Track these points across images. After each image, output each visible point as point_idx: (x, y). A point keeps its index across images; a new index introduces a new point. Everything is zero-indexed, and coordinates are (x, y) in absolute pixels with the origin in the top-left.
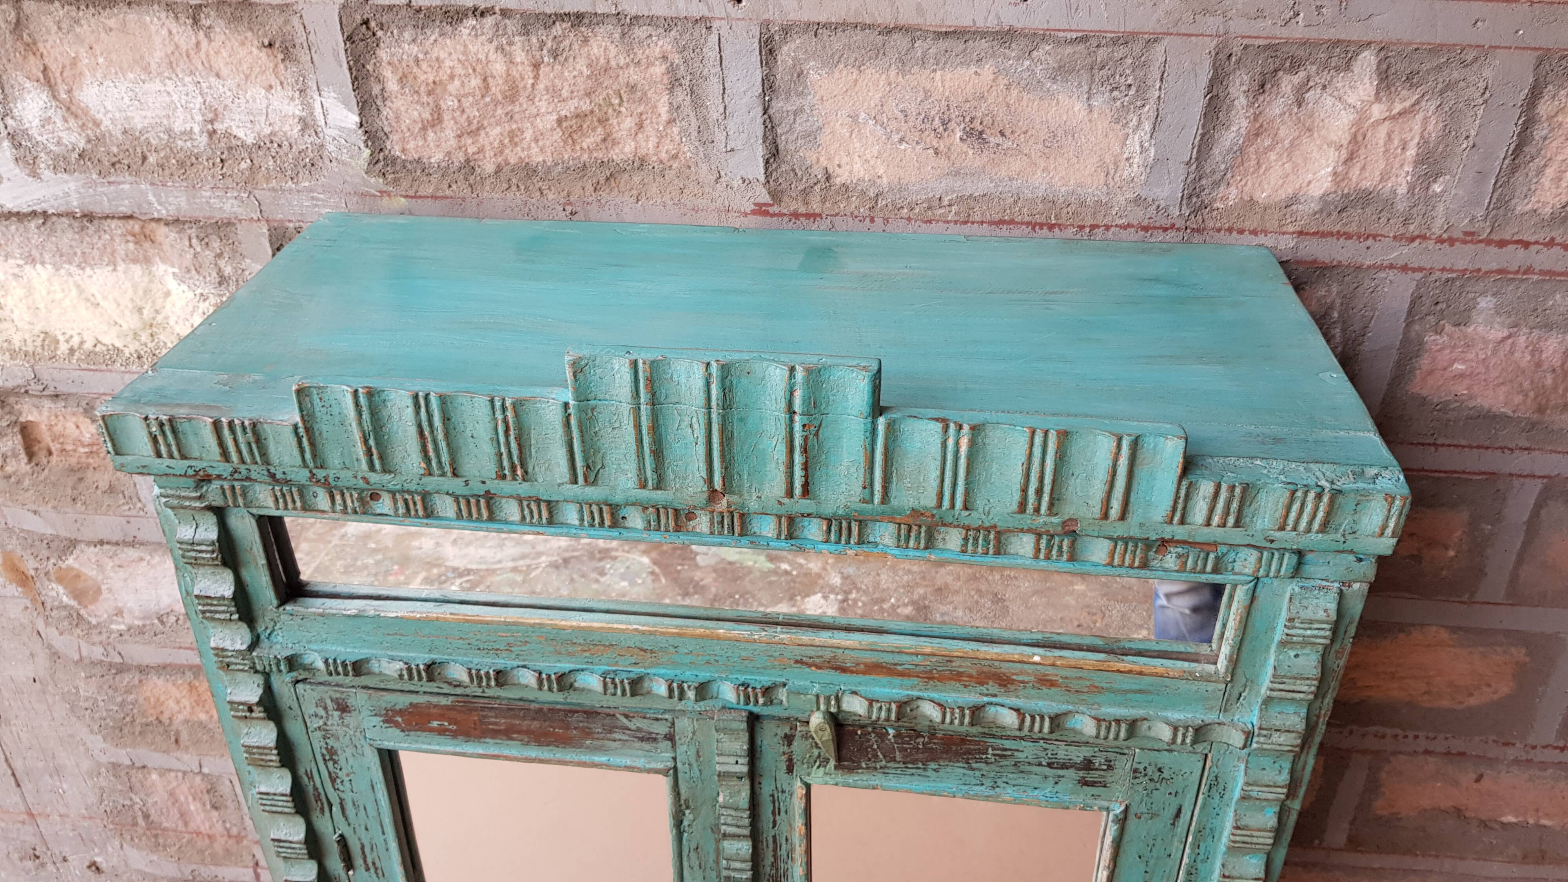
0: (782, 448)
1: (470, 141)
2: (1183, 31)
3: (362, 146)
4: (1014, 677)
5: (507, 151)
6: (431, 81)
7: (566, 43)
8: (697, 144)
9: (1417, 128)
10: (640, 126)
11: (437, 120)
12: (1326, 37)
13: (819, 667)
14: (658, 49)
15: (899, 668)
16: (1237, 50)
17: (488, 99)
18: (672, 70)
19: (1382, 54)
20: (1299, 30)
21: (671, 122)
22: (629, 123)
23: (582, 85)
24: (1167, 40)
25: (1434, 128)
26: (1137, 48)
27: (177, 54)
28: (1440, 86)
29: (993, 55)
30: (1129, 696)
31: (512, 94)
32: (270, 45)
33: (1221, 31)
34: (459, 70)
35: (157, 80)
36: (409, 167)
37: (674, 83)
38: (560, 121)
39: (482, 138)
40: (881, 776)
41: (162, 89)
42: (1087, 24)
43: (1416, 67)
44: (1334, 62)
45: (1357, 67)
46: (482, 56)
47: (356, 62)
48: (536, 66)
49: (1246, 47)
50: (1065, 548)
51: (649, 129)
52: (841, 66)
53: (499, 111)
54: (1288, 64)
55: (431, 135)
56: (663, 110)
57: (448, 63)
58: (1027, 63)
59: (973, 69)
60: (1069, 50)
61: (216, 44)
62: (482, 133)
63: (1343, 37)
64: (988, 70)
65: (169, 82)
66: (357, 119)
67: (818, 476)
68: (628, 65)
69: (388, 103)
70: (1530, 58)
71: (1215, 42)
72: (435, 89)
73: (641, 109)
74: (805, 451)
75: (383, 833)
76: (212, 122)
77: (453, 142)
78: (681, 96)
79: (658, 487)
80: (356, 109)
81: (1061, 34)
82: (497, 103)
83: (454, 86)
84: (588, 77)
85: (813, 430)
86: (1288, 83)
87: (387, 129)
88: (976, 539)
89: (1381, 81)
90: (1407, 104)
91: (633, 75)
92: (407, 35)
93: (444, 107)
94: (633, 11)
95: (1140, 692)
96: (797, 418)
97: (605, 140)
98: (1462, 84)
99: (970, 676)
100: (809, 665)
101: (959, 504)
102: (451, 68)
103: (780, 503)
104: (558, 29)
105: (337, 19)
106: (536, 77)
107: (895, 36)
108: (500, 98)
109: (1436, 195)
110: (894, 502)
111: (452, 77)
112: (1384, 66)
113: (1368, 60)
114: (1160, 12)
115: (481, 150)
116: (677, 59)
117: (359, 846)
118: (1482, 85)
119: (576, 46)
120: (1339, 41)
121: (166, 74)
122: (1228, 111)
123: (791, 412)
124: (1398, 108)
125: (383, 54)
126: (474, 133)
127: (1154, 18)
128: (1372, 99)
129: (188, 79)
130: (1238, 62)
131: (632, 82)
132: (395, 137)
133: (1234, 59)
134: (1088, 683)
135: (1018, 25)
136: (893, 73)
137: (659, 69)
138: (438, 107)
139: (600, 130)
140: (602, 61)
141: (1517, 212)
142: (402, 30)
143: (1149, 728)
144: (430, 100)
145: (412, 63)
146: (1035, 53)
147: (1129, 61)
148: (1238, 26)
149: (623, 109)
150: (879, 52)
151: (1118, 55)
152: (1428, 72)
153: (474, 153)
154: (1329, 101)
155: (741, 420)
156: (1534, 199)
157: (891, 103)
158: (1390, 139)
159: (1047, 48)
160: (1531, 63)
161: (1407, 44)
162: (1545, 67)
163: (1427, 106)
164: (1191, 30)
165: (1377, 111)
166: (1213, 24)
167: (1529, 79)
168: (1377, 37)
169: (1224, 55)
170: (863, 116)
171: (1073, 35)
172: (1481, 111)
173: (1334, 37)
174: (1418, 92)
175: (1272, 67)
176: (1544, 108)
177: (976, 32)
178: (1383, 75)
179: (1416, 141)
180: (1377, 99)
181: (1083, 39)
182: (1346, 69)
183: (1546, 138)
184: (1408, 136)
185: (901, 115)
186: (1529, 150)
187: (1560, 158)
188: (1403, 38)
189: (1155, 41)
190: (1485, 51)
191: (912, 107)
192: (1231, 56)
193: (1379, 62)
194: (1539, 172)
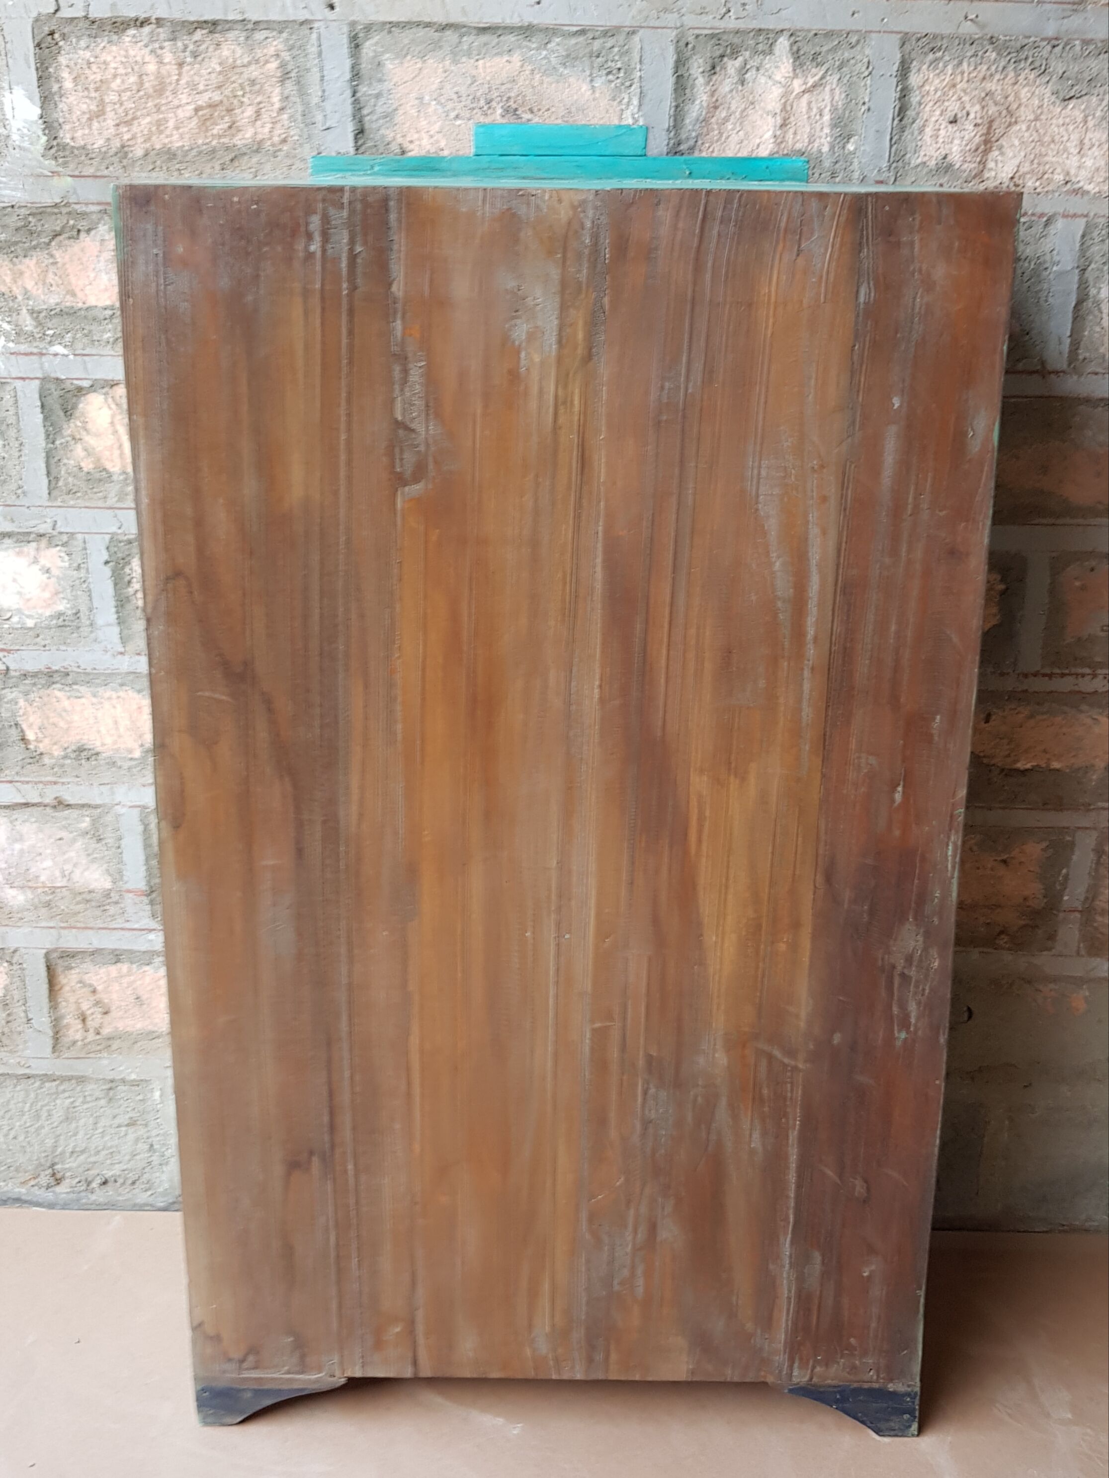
1: (125, 129)
2: (651, 25)
3: (40, 134)
5: (154, 138)
6: (98, 79)
7: (203, 47)
8: (302, 125)
9: (827, 97)
10: (258, 114)
11: (99, 113)
12: (751, 27)
14: (273, 48)
16: (690, 38)
17: (142, 93)
18: (282, 65)
19: (792, 39)
20: (731, 23)
21: (282, 109)
22: (250, 112)
23: (215, 79)
24: (642, 31)
25: (839, 97)
26: (621, 38)
28: (837, 63)
29: (520, 47)
31: (160, 91)
33: (678, 25)
34: (121, 71)
36: (76, 152)
37: (285, 77)
38: (197, 110)
39: (135, 127)
42: (586, 21)
43: (818, 49)
44: (760, 47)
45: (776, 50)
46: (138, 58)
47: (42, 64)
48: (180, 65)
49: (697, 36)
51: (265, 117)
52: (409, 57)
53: (150, 104)
54: (729, 51)
55: (95, 124)
56: (276, 99)
57: (113, 65)
58: (544, 53)
59: (506, 58)
60: (573, 41)
62: (136, 122)
63: (763, 26)
64: (516, 59)
66: (38, 111)
68: (249, 63)
69: (64, 99)
70: (896, 39)
71: (674, 33)
72: (102, 86)
73: (259, 99)
77: (112, 131)
78: (289, 86)
80: (38, 103)
81: (566, 28)
82: (148, 96)
83: (116, 84)
84: (220, 73)
86: (732, 66)
87: (61, 120)
89: (795, 60)
90: (817, 78)
91: (254, 72)
92: (83, 43)
93: (107, 101)
94: (255, 18)
97: (230, 127)
98: (852, 62)
102: (116, 68)
104: (198, 35)
105: (30, 29)
106: (180, 74)
107: (447, 32)
108: (151, 91)
109: (850, 153)
111: (115, 76)
112: (795, 48)
113: (783, 43)
114: (634, 11)
115: (133, 137)
116: (286, 56)
118: (866, 60)
119: (211, 49)
120: (760, 30)
122: (692, 89)
124: (811, 81)
125: (63, 60)
126: (129, 122)
127: (630, 15)
128: (791, 75)
130: (694, 48)
131: (253, 77)
132: (66, 127)
133: (690, 46)
135: (535, 22)
136: (447, 63)
137: (273, 65)
138: (102, 100)
139: (227, 119)
140: (231, 60)
141: (912, 165)
142: (79, 38)
144: (97, 95)
145: (85, 66)
146: (549, 46)
147: (616, 50)
148: (690, 20)
149: (245, 100)
150: (436, 46)
151: (609, 45)
152: (826, 53)
153: (129, 140)
154: (763, 80)
156: (922, 153)
157: (448, 86)
158: (810, 108)
159: (558, 40)
160: (898, 43)
161: (809, 31)
162: (907, 47)
163: (833, 79)
164: (657, 24)
165: (797, 85)
166: (671, 19)
167: (899, 56)
168: (787, 26)
169: (682, 43)
170: (427, 98)
171: (575, 29)
172: (869, 82)
173: (758, 27)
174: (824, 68)
175: (718, 53)
176: (914, 79)
177: (505, 28)
178: (797, 55)
179: (828, 108)
180: (796, 76)
181: (583, 32)
182: (771, 52)
183: (920, 104)
184: (822, 105)
185: (455, 97)
186: (911, 113)
187: (934, 119)
188: (806, 27)
189: (634, 32)
190: (864, 36)
191: (463, 90)
192: (687, 44)
193: (791, 45)
194: (921, 131)
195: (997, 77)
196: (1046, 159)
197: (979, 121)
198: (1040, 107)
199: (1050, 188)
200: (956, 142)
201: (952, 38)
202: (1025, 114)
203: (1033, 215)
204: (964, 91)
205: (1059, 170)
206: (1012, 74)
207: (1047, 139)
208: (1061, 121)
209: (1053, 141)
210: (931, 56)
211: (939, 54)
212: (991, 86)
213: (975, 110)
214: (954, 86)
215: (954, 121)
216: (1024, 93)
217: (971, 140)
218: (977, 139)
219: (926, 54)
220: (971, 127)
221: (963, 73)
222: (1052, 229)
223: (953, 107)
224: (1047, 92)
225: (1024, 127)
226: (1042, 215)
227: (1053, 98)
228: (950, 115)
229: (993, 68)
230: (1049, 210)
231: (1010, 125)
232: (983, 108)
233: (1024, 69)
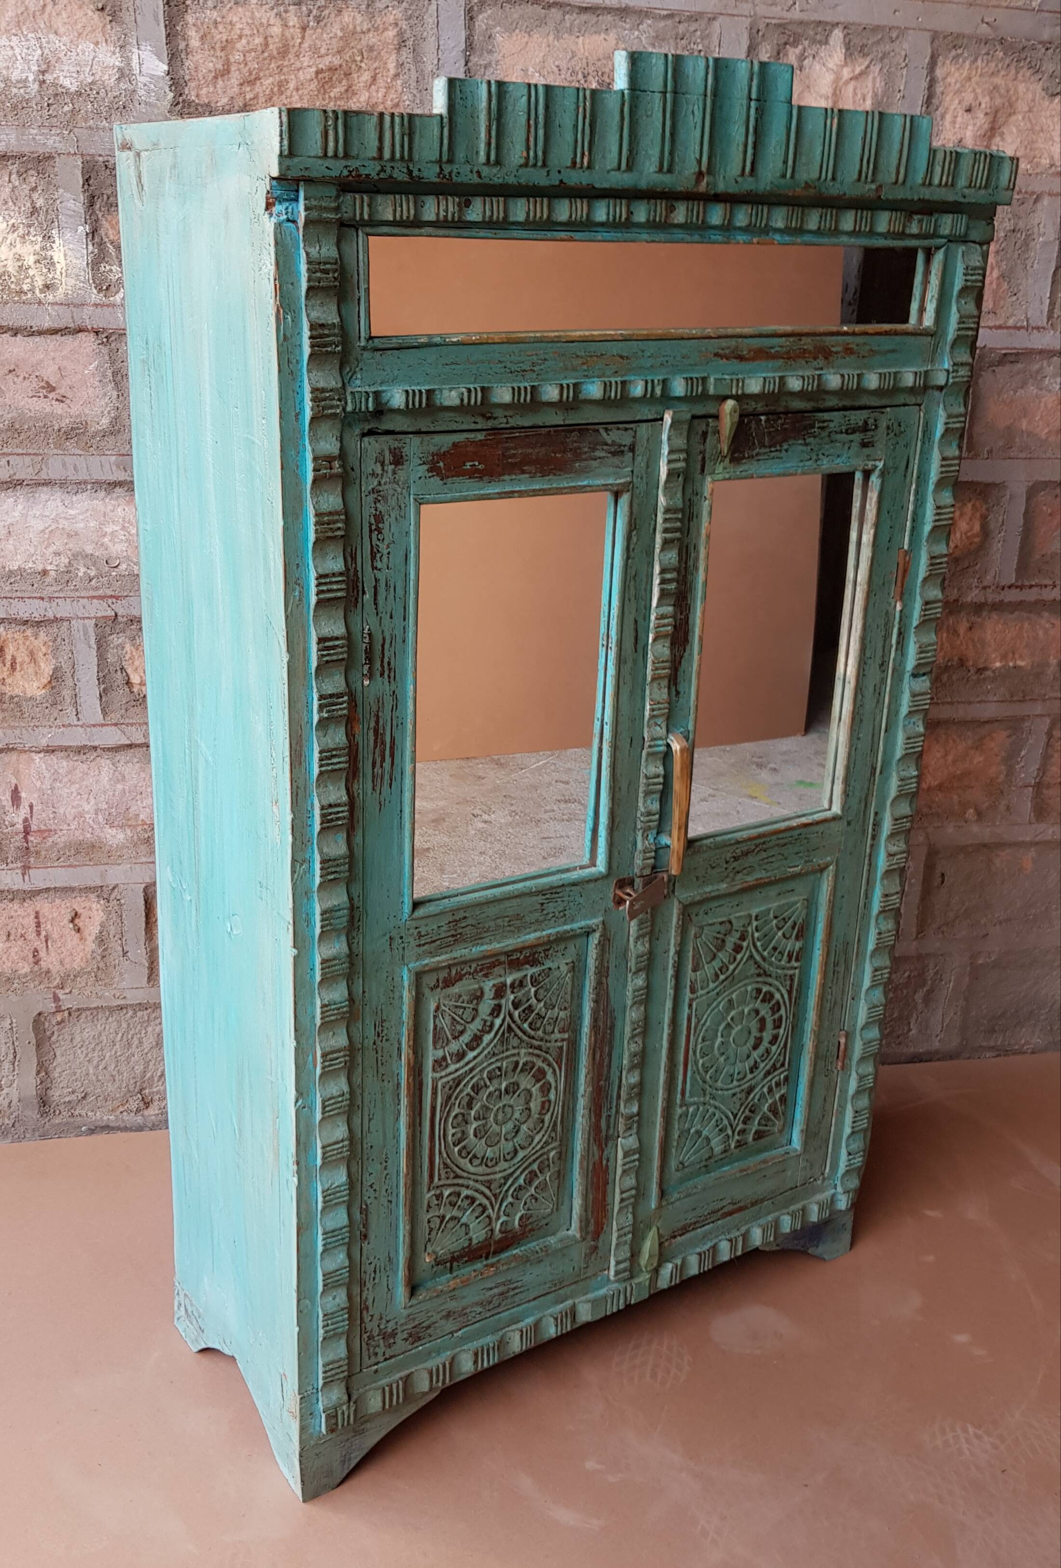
1: (248, 89)
2: (730, 12)
3: (167, 90)
5: (275, 98)
6: (224, 39)
7: (326, 12)
8: (415, 92)
9: (870, 85)
10: (374, 78)
11: (224, 72)
12: (813, 19)
13: (729, 359)
14: (392, 17)
16: (762, 26)
17: (266, 54)
18: (400, 33)
19: (846, 31)
20: (796, 14)
21: (397, 75)
22: (366, 76)
23: (335, 45)
24: (722, 18)
25: (880, 84)
26: (703, 23)
27: (25, 14)
28: (880, 55)
29: (615, 27)
31: (284, 52)
32: (103, 9)
33: (753, 13)
34: (247, 31)
35: (4, 37)
36: (200, 110)
37: (402, 44)
38: (317, 73)
39: (258, 88)
40: (755, 463)
41: (8, 44)
42: (674, 6)
43: (865, 41)
44: (818, 37)
45: (832, 41)
46: (264, 21)
47: (170, 21)
48: (304, 29)
49: (768, 25)
51: (381, 82)
52: (517, 31)
53: (273, 65)
54: (791, 39)
55: (220, 82)
56: (392, 66)
57: (239, 26)
58: (636, 33)
59: (603, 36)
60: (662, 24)
61: (59, 7)
62: (258, 83)
63: (822, 19)
64: (612, 36)
65: (14, 38)
66: (166, 68)
68: (369, 30)
69: (190, 57)
70: (928, 35)
71: (749, 21)
72: (227, 46)
73: (376, 65)
76: (43, 73)
77: (236, 89)
78: (405, 54)
80: (166, 60)
81: (657, 11)
82: (272, 57)
83: (241, 44)
84: (341, 38)
86: (792, 52)
87: (187, 78)
89: (847, 49)
90: (863, 67)
91: (372, 39)
93: (232, 60)
96: (753, 104)
97: (347, 91)
98: (893, 53)
100: (722, 357)
102: (242, 29)
106: (303, 38)
107: (553, 10)
108: (275, 52)
111: (240, 37)
112: (848, 40)
113: (837, 35)
115: (256, 97)
116: (404, 25)
118: (903, 53)
119: (333, 15)
120: (821, 22)
121: (14, 31)
124: (858, 70)
125: (190, 18)
126: (251, 83)
127: (712, 3)
128: (843, 64)
129: (30, 35)
130: (763, 36)
131: (371, 43)
132: (192, 84)
133: (761, 33)
135: (631, 4)
136: (551, 38)
137: (391, 33)
138: (228, 60)
139: (344, 82)
140: (351, 27)
144: (223, 54)
145: (212, 26)
146: (641, 27)
147: (699, 33)
148: (762, 10)
149: (363, 65)
150: (542, 22)
151: (692, 29)
152: (873, 44)
154: (817, 66)
156: (942, 137)
157: (550, 60)
158: (855, 94)
159: (649, 22)
160: (929, 40)
161: (860, 25)
162: (936, 43)
163: (875, 69)
164: (735, 12)
165: (846, 73)
166: (746, 8)
167: (930, 51)
168: (842, 19)
169: (754, 31)
170: (531, 69)
171: (665, 13)
172: (905, 72)
173: (818, 19)
174: (868, 59)
175: (783, 41)
176: (939, 72)
177: (605, 8)
178: (848, 46)
179: (870, 94)
180: (846, 64)
181: (671, 16)
182: (826, 42)
183: (943, 93)
184: (865, 91)
185: (556, 70)
186: (935, 101)
187: (953, 107)
188: (857, 20)
189: (714, 19)
190: (903, 31)
191: (564, 65)
192: (758, 31)
193: (845, 37)
194: (943, 117)
195: (1003, 73)
196: (1036, 145)
197: (988, 111)
198: (1033, 100)
199: (1038, 171)
200: (970, 128)
201: (970, 37)
202: (1022, 106)
203: (1026, 193)
204: (977, 84)
205: (1046, 155)
206: (1013, 72)
207: (1037, 128)
208: (1048, 113)
209: (1042, 130)
210: (953, 53)
211: (959, 51)
212: (997, 80)
213: (985, 101)
214: (970, 79)
215: (969, 110)
216: (1022, 87)
217: (981, 127)
218: (986, 126)
219: (950, 51)
220: (982, 116)
221: (977, 68)
222: (1039, 206)
223: (968, 97)
224: (1038, 87)
225: (1020, 117)
226: (1033, 193)
227: (1043, 93)
228: (966, 104)
229: (1000, 66)
230: (1038, 190)
231: (1010, 115)
232: (991, 99)
233: (1022, 67)
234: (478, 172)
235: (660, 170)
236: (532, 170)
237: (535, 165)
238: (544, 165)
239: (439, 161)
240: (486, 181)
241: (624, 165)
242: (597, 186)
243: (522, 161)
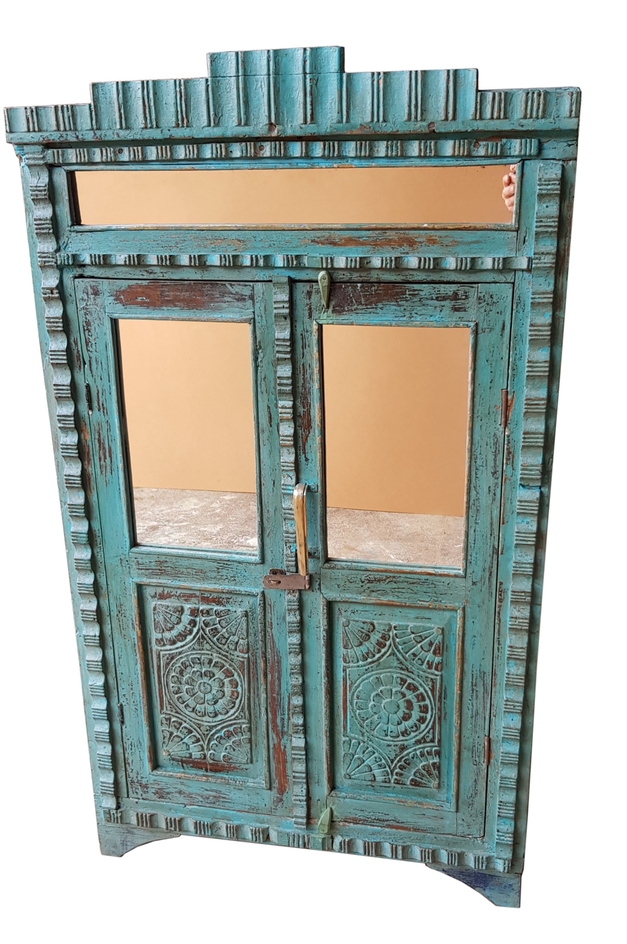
0: (301, 94)
4: (416, 240)
13: (323, 244)
15: (361, 240)
30: (472, 246)
40: (354, 315)
50: (433, 147)
67: (318, 109)
74: (311, 94)
75: (109, 381)
79: (246, 124)
85: (315, 82)
88: (392, 147)
95: (477, 242)
96: (308, 76)
99: (395, 241)
100: (318, 243)
101: (381, 119)
103: (301, 128)
110: (352, 121)
117: (96, 392)
123: (305, 73)
134: (451, 239)
143: (482, 263)
155: (284, 81)
234: (118, 134)
235: (239, 124)
236: (151, 130)
237: (151, 127)
238: (157, 127)
239: (92, 129)
240: (122, 138)
241: (212, 124)
242: (196, 137)
243: (143, 126)
